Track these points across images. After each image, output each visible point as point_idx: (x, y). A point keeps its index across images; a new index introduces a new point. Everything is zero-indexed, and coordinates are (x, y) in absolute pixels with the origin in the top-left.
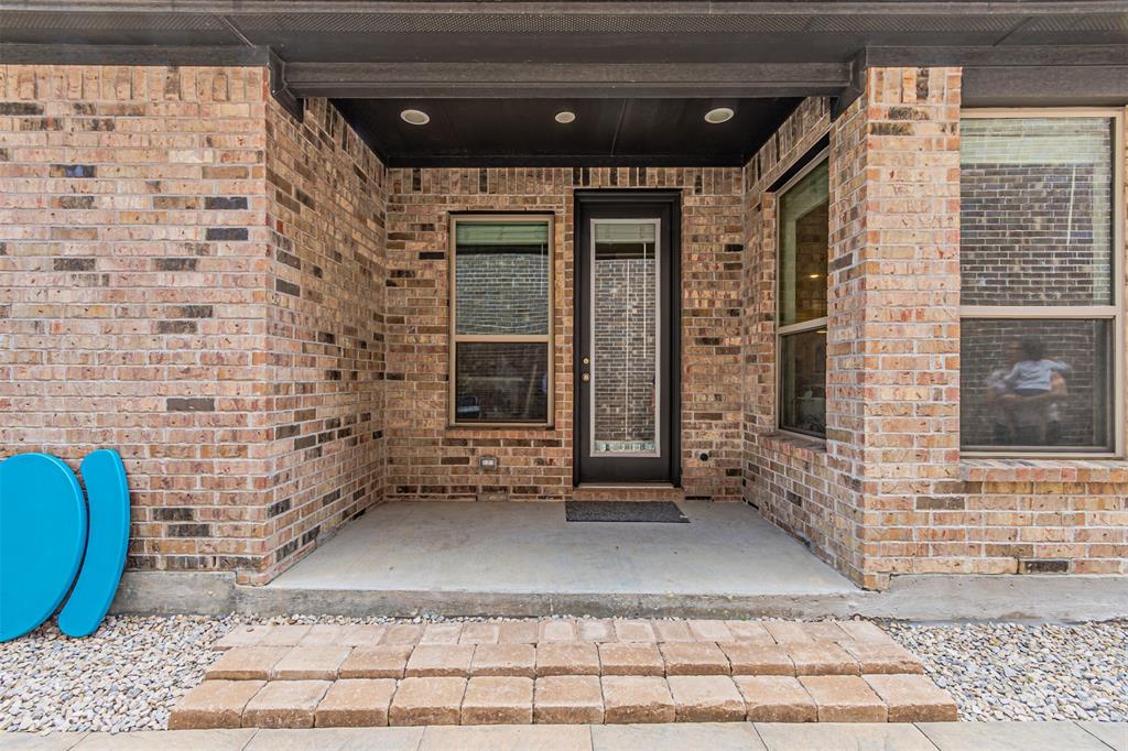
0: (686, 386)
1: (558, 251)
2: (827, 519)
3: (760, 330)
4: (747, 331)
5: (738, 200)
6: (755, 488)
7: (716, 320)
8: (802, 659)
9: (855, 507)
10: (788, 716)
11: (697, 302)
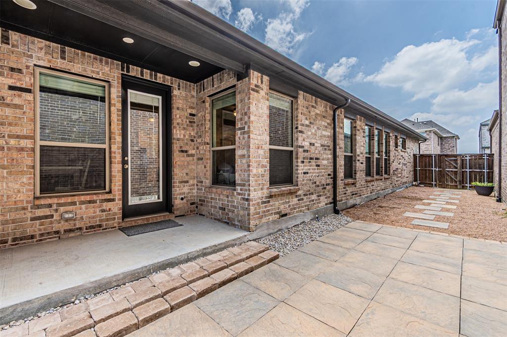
0: (175, 170)
1: (112, 102)
2: (236, 213)
3: (205, 148)
4: (198, 148)
5: (193, 96)
6: (202, 208)
7: (186, 143)
8: (244, 256)
9: (247, 207)
10: (247, 272)
11: (179, 135)
